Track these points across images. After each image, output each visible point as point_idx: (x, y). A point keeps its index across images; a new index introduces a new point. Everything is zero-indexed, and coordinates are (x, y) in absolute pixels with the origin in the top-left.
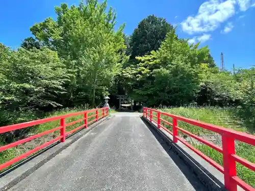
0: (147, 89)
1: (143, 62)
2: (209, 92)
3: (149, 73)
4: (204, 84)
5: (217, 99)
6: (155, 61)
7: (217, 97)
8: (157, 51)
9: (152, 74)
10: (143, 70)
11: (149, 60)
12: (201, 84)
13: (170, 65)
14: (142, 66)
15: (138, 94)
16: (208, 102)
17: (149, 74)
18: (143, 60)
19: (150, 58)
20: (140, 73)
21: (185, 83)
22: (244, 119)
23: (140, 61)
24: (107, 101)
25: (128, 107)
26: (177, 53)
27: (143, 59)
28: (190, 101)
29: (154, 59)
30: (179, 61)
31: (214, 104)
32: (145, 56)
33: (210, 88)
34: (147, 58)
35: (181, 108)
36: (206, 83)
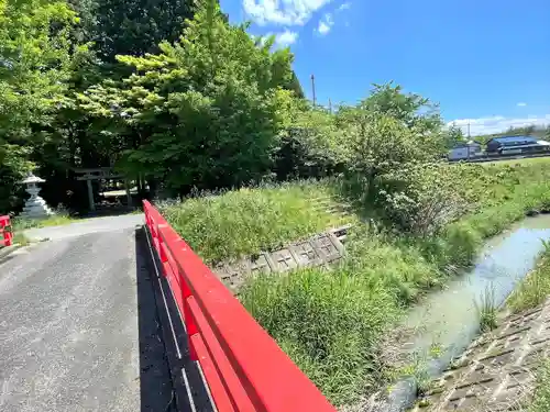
0: (160, 148)
1: (142, 73)
2: (295, 151)
3: (160, 103)
4: (286, 134)
5: (309, 164)
6: (175, 71)
7: (309, 159)
8: (176, 44)
9: (170, 106)
10: (144, 96)
11: (158, 68)
12: (282, 133)
13: (211, 85)
14: (141, 84)
15: (135, 161)
16: (294, 172)
17: (160, 107)
18: (139, 66)
19: (161, 64)
20: (134, 103)
21: (249, 131)
22: (351, 199)
23: (133, 68)
24: (34, 191)
25: (121, 197)
26: (226, 55)
27: (140, 62)
28: (263, 171)
29: (172, 66)
30: (231, 77)
31: (305, 174)
32: (144, 57)
33: (297, 143)
34: (151, 63)
35: (244, 191)
36: (290, 130)
